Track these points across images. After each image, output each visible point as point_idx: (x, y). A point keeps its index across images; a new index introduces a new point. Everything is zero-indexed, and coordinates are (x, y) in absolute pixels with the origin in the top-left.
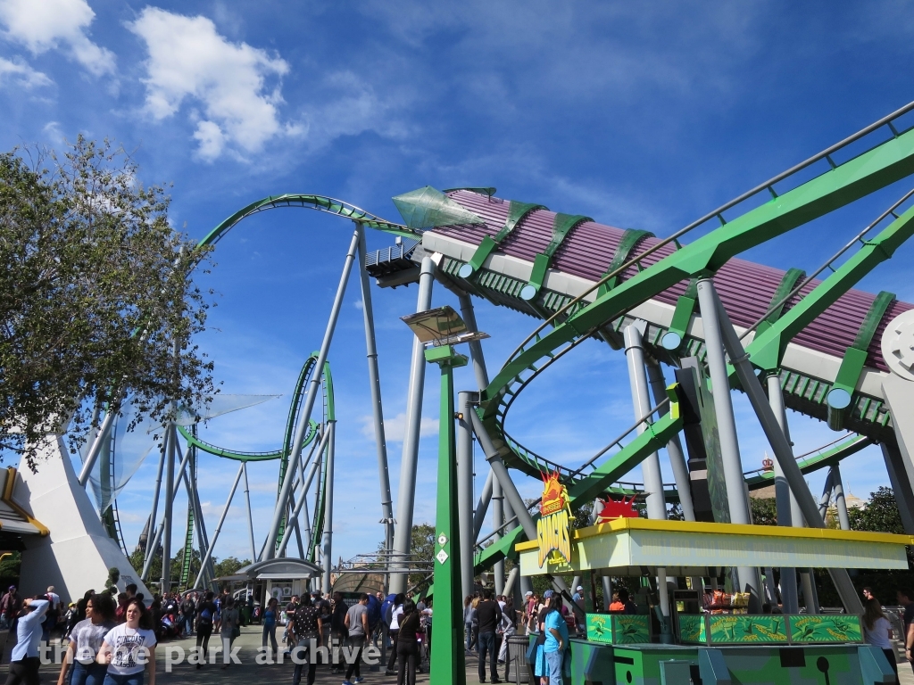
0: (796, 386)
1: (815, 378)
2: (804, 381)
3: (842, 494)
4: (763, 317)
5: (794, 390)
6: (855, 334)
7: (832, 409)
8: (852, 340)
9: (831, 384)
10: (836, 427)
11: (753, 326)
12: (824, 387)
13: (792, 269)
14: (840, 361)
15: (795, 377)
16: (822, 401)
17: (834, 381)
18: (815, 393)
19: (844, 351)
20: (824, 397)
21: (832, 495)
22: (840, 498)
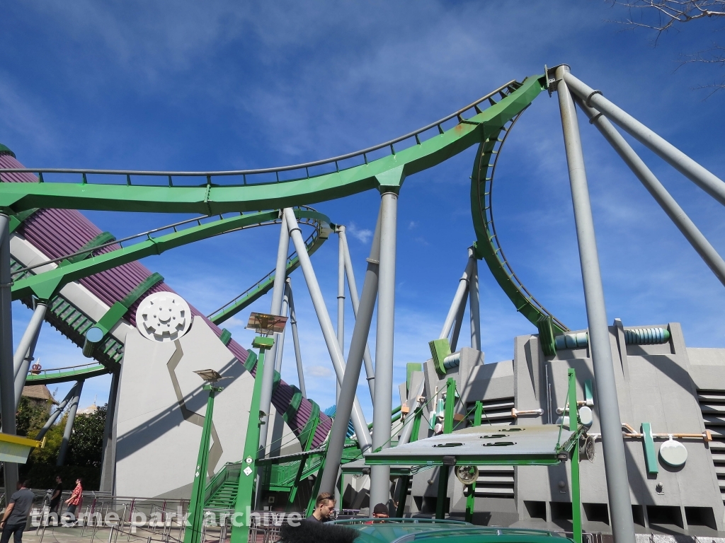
0: (69, 317)
1: (85, 315)
2: (77, 314)
3: (77, 404)
4: (67, 256)
5: (66, 319)
6: (126, 294)
7: (88, 341)
8: (122, 298)
9: (95, 323)
10: (87, 354)
11: (56, 259)
12: (89, 323)
13: (108, 233)
14: (108, 308)
15: (72, 309)
16: (83, 333)
17: (97, 321)
18: (81, 326)
19: (113, 303)
20: (86, 330)
21: (69, 403)
22: (74, 406)
